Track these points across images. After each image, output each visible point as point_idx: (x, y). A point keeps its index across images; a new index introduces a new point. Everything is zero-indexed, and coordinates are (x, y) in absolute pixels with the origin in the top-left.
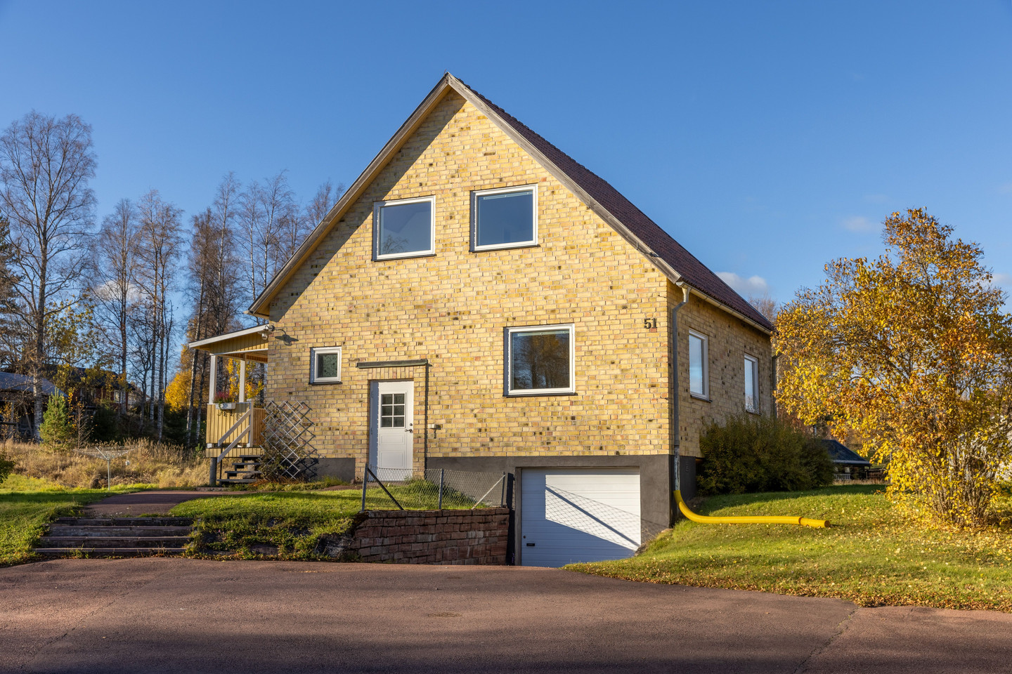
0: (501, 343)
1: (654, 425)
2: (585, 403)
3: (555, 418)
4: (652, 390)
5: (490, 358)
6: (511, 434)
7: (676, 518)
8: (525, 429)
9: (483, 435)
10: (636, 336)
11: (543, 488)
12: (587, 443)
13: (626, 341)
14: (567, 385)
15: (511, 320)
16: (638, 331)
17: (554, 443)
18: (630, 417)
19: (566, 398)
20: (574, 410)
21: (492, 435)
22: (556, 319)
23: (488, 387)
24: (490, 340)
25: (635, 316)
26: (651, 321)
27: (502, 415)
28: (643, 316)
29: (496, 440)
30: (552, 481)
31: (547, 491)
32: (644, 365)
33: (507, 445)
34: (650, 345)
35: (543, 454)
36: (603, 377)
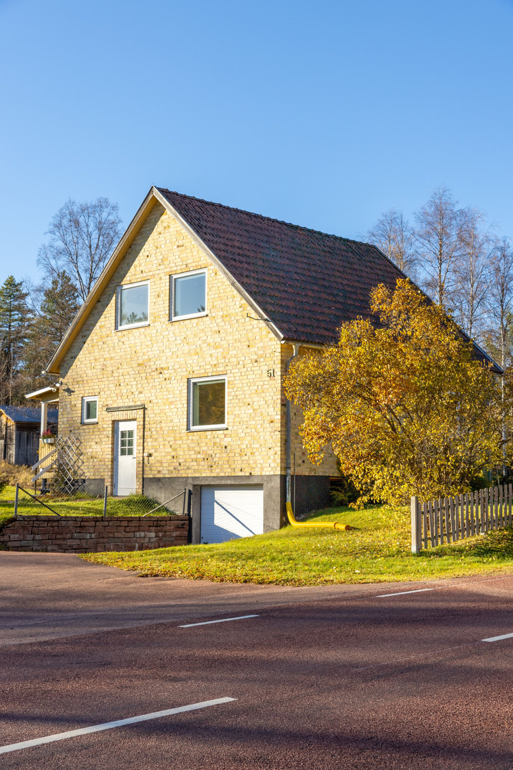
0: (186, 391)
1: (271, 452)
2: (232, 436)
3: (215, 447)
4: (272, 424)
5: (179, 403)
6: (190, 460)
8: (199, 456)
9: (175, 461)
10: (262, 383)
11: (213, 500)
12: (233, 466)
13: (256, 387)
14: (223, 422)
15: (191, 373)
16: (264, 379)
17: (214, 467)
18: (258, 446)
19: (221, 432)
20: (226, 441)
21: (181, 461)
22: (216, 371)
23: (179, 424)
24: (180, 388)
25: (262, 368)
26: (272, 372)
27: (186, 446)
28: (266, 368)
29: (182, 464)
30: (219, 495)
31: (215, 503)
32: (266, 406)
33: (188, 469)
34: (270, 390)
35: (208, 475)
36: (243, 415)
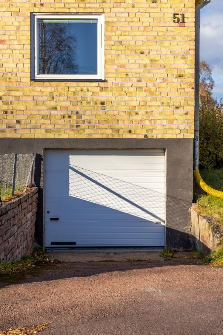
0: (28, 28)
1: (180, 111)
2: (114, 89)
3: (84, 103)
4: (180, 79)
5: (16, 42)
6: (39, 117)
7: (198, 193)
8: (54, 112)
9: (10, 117)
10: (165, 29)
11: (67, 167)
12: (117, 127)
13: (155, 34)
14: (96, 73)
15: (38, 5)
16: (167, 25)
17: (83, 126)
18: (158, 103)
19: (96, 84)
20: (103, 96)
21: (19, 117)
22: (85, 8)
23: (15, 71)
24: (16, 24)
25: (165, 11)
26: (180, 17)
27: (30, 99)
28: (172, 11)
29: (23, 122)
30: (75, 160)
31: (70, 170)
32: (172, 57)
33: (35, 128)
34: (178, 38)
35: (72, 136)
36: (133, 66)
